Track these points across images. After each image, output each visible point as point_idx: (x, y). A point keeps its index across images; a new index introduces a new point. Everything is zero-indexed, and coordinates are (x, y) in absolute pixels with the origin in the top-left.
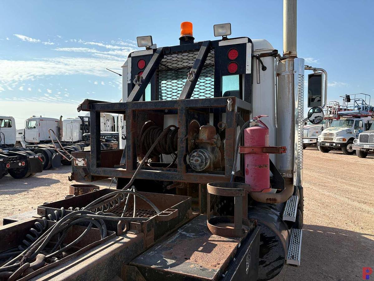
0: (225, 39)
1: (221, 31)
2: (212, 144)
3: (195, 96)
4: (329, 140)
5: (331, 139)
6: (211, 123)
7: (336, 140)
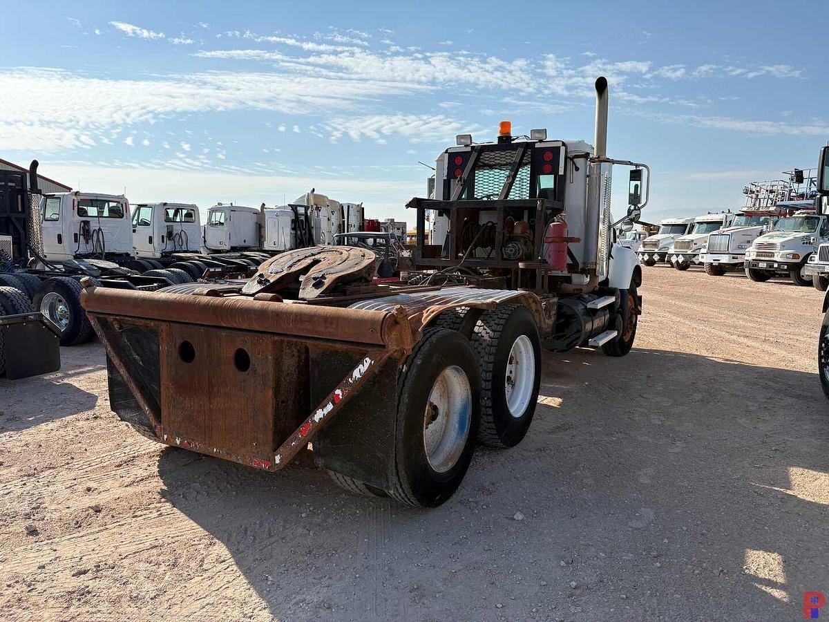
0: (541, 141)
1: (537, 135)
2: (524, 238)
3: (511, 197)
4: (767, 256)
5: (770, 254)
6: (526, 219)
7: (779, 256)
